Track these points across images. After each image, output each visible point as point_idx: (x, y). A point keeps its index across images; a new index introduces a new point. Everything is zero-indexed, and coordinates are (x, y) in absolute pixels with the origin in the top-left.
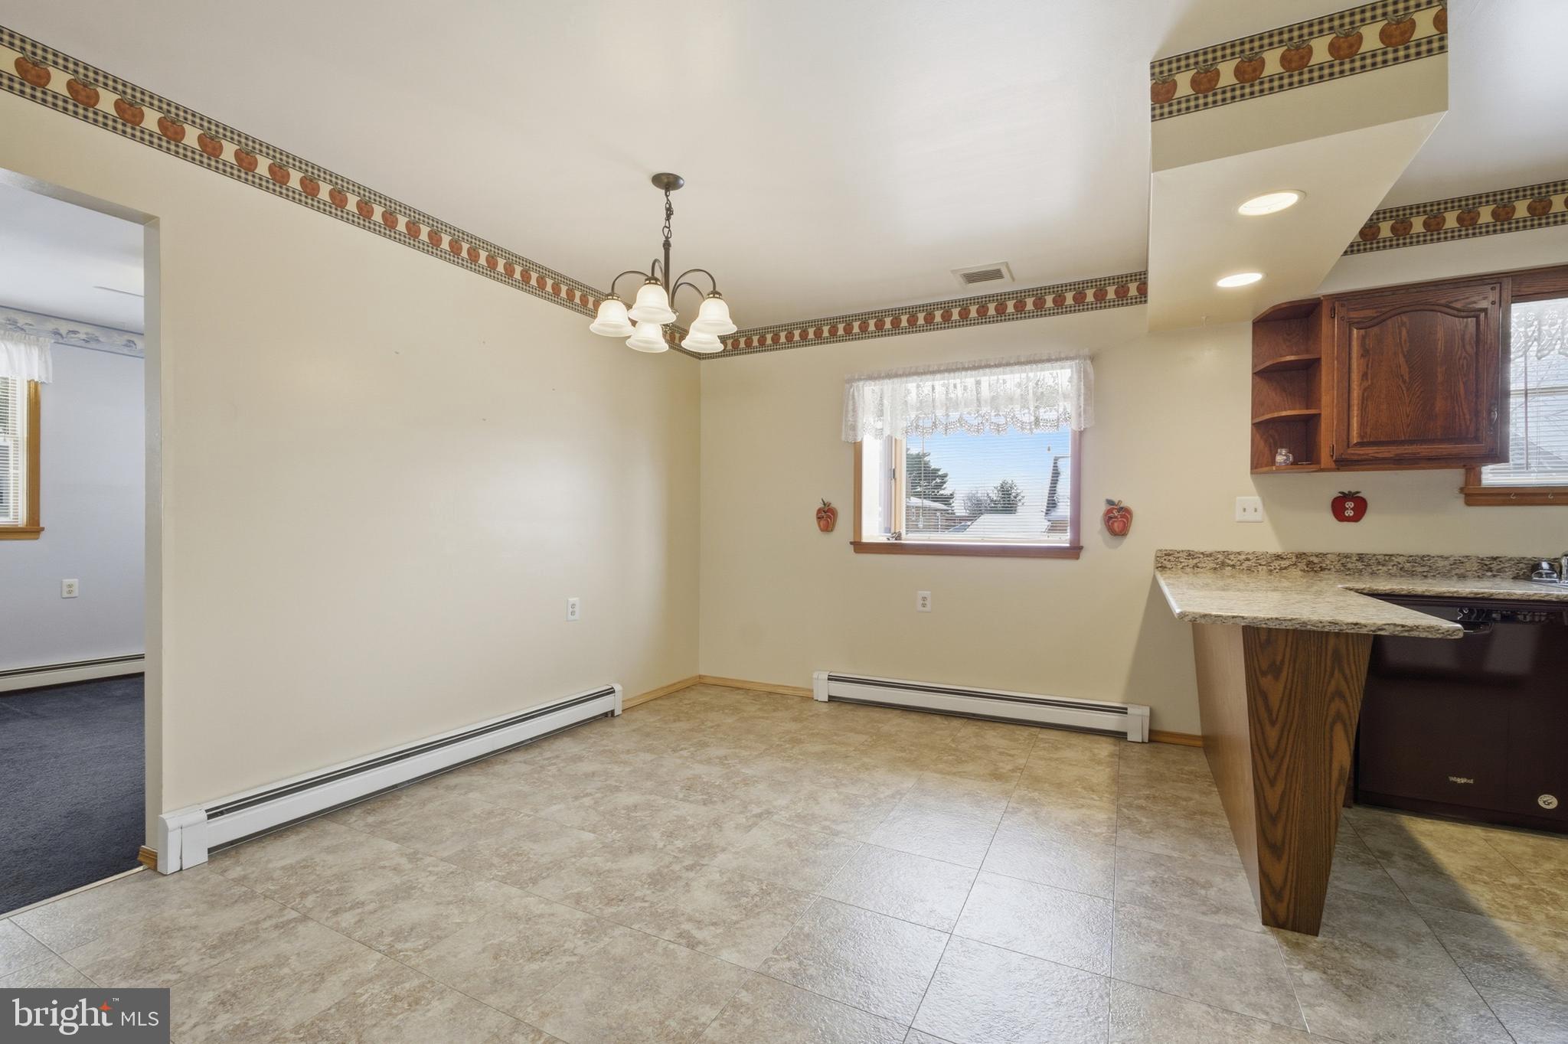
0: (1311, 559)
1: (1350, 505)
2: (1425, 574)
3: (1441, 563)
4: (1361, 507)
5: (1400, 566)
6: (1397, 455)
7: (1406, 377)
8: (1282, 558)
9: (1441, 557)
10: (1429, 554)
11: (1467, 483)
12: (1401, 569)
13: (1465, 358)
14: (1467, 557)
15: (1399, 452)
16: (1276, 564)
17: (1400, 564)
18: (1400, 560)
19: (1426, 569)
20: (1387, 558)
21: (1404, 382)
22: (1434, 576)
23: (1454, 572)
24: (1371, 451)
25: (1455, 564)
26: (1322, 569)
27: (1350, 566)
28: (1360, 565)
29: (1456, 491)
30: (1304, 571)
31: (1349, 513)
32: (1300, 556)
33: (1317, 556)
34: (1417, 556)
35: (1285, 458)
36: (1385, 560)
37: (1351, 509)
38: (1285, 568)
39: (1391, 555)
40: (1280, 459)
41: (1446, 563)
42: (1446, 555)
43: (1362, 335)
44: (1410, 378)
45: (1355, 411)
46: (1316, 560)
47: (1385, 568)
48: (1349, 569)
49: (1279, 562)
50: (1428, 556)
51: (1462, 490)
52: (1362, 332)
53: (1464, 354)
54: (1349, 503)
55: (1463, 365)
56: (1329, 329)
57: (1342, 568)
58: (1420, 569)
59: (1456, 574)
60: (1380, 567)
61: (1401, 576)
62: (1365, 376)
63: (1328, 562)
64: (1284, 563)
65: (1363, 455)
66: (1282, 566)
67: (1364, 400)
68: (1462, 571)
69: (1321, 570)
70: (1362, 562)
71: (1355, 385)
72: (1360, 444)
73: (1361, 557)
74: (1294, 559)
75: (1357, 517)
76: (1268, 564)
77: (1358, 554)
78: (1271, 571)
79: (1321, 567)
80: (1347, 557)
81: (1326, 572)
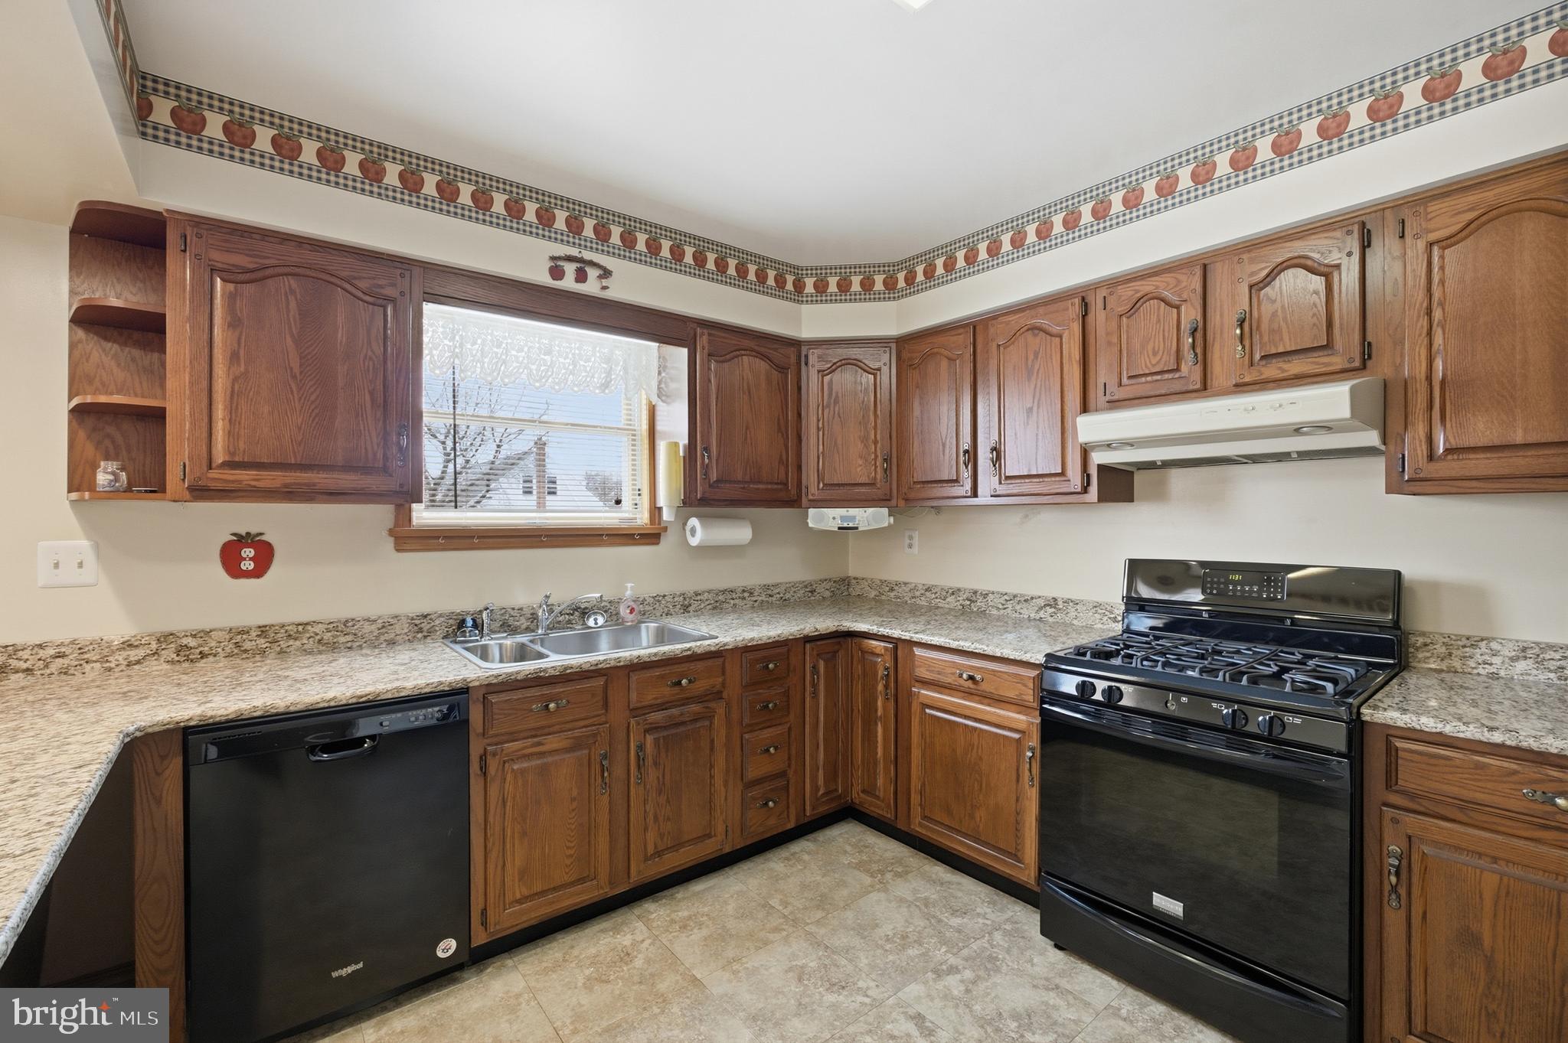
0: (185, 641)
1: (248, 552)
2: (349, 645)
3: (368, 628)
4: (265, 556)
5: (318, 637)
6: (286, 486)
7: (297, 370)
8: (130, 645)
9: (368, 620)
10: (353, 617)
11: (396, 525)
12: (320, 641)
13: (371, 358)
14: (396, 617)
15: (288, 480)
16: (120, 657)
17: (317, 634)
18: (318, 629)
19: (349, 638)
20: (300, 628)
21: (294, 377)
22: (360, 646)
23: (382, 638)
24: (245, 476)
25: (383, 627)
26: (203, 655)
27: (247, 645)
28: (262, 643)
29: (385, 533)
30: (172, 662)
31: (248, 565)
32: (165, 638)
33: (194, 636)
34: (339, 621)
35: (111, 477)
36: (298, 631)
37: (251, 559)
38: (138, 662)
39: (306, 624)
40: (102, 478)
41: (373, 627)
42: (373, 618)
43: (230, 293)
44: (301, 373)
45: (220, 412)
46: (192, 642)
47: (298, 643)
48: (246, 651)
49: (124, 654)
50: (353, 620)
51: (391, 532)
52: (231, 287)
53: (370, 353)
54: (247, 550)
55: (368, 367)
56: (181, 270)
57: (236, 651)
58: (342, 639)
59: (385, 640)
60: (291, 642)
61: (320, 653)
62: (234, 357)
63: (213, 644)
64: (134, 654)
65: (233, 482)
66: (132, 659)
67: (233, 396)
68: (392, 636)
69: (202, 658)
70: (265, 637)
71: (220, 369)
72: (230, 465)
73: (263, 630)
74: (154, 646)
75: (259, 572)
76: (104, 659)
77: (260, 627)
78: (110, 669)
79: (201, 653)
80: (241, 632)
81: (211, 659)
